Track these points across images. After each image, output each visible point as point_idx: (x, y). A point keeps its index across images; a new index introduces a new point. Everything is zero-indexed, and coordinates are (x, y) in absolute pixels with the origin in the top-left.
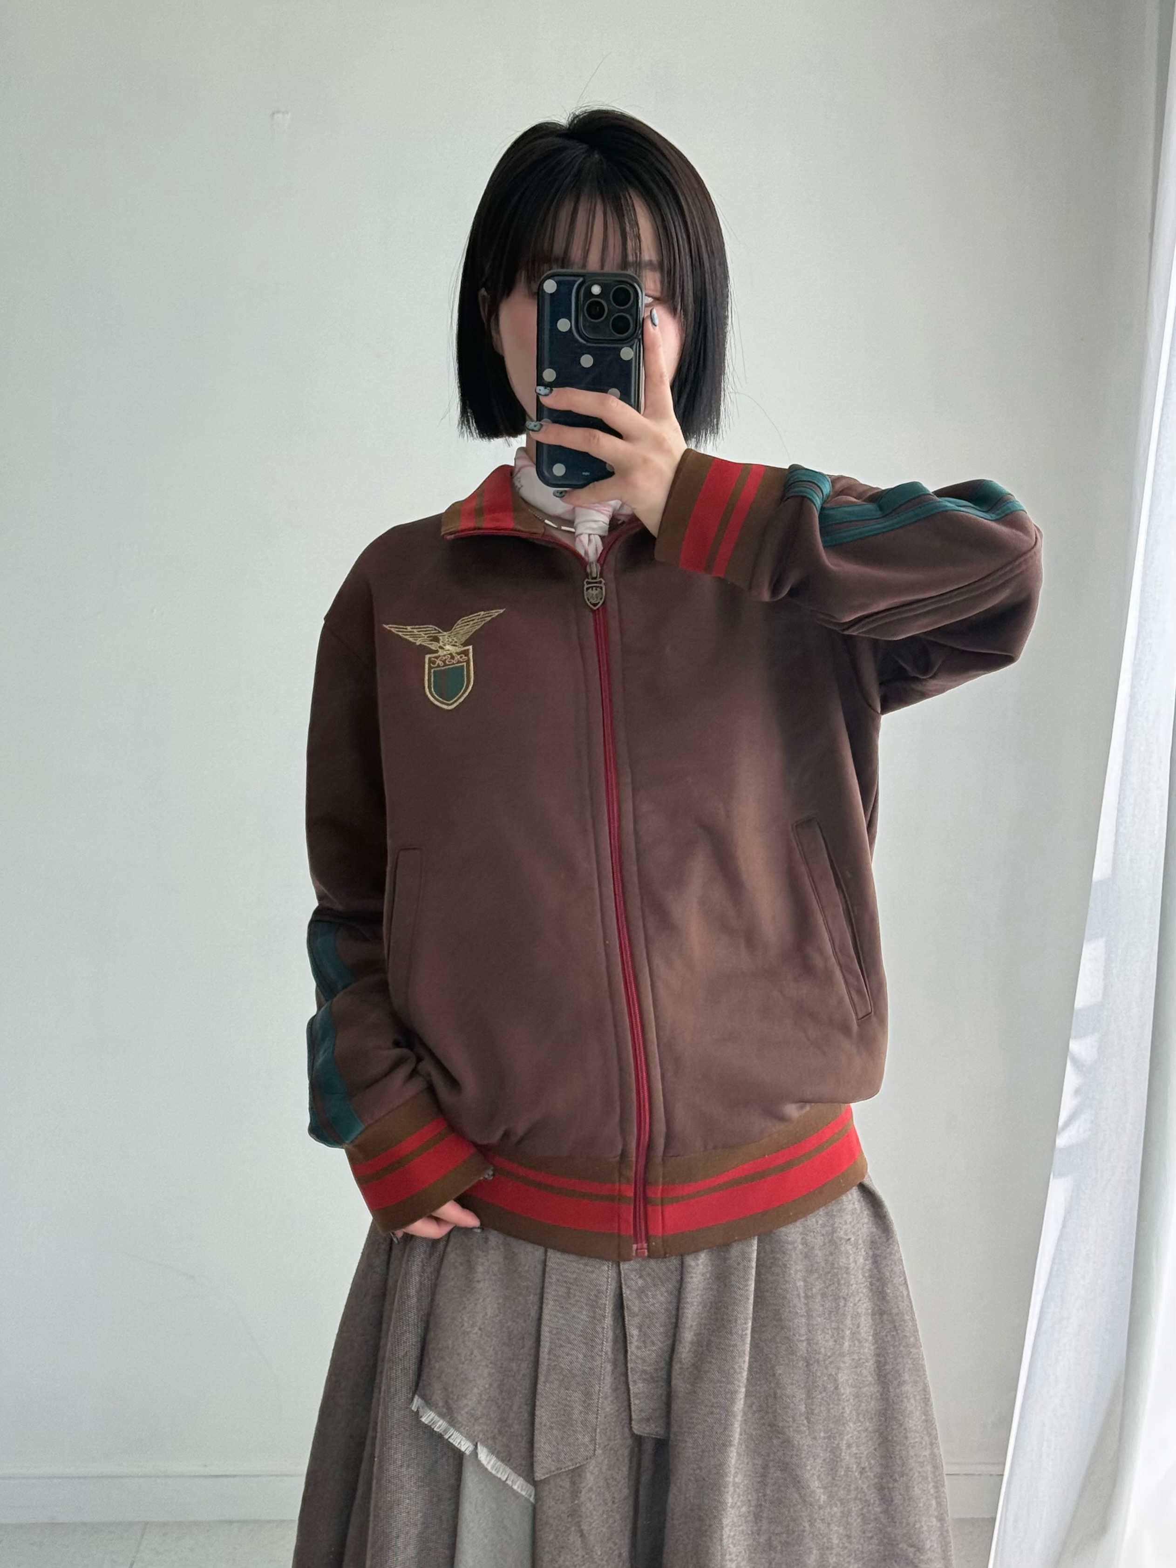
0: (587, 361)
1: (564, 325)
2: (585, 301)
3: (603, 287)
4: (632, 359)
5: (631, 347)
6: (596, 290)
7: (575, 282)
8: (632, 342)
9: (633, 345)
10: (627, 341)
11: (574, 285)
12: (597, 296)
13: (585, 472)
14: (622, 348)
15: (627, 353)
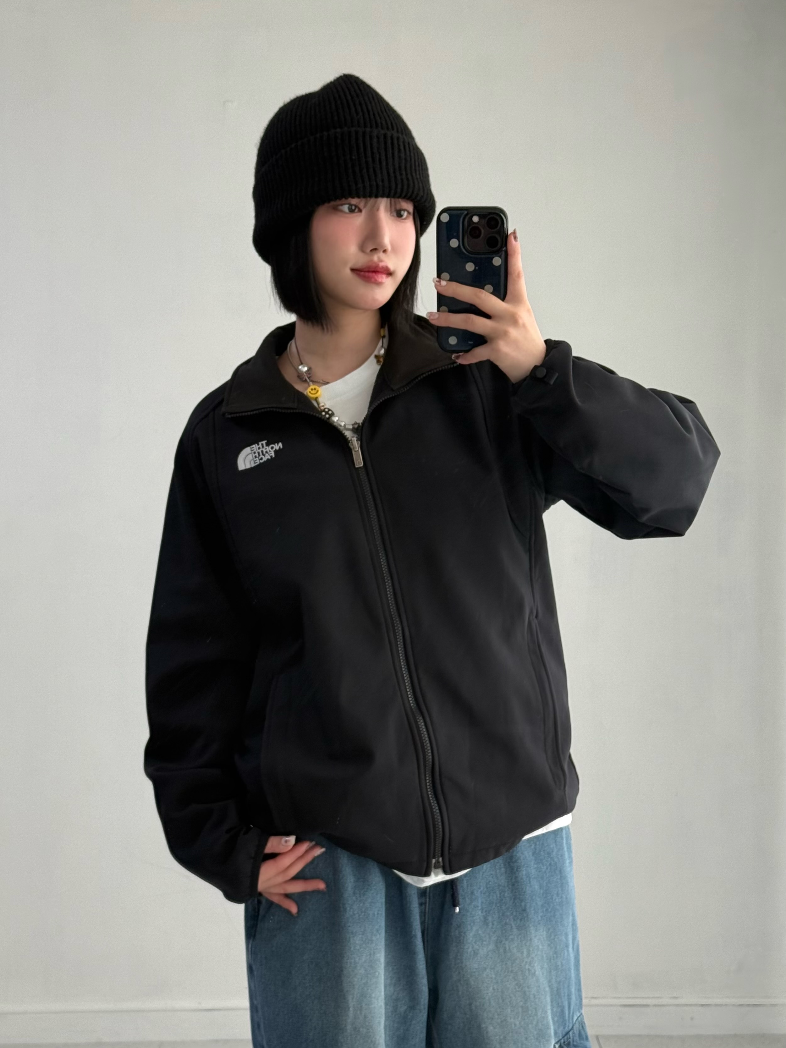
0: (470, 267)
1: (454, 243)
2: (469, 225)
3: (481, 217)
4: (500, 265)
5: (500, 257)
6: (476, 219)
7: (462, 214)
8: (500, 254)
9: (502, 254)
10: (497, 253)
11: (460, 217)
12: (475, 223)
13: (471, 341)
14: (494, 258)
15: (497, 261)
